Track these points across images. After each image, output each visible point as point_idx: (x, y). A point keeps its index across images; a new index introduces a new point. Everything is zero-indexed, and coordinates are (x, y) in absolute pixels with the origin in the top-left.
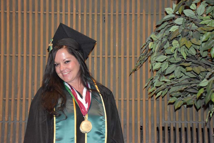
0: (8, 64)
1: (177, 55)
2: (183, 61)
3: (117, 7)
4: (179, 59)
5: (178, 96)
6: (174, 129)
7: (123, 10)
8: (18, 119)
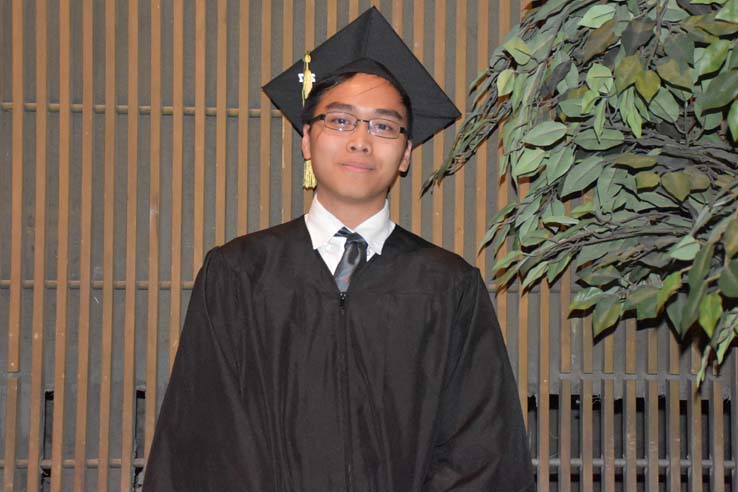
1: (604, 120)
4: (617, 137)
5: (605, 283)
6: (597, 405)
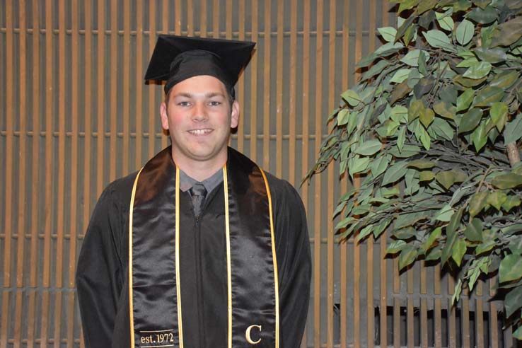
0: (22, 155)
2: (423, 154)
3: (280, 18)
5: (408, 238)
6: (417, 313)
7: (293, 25)
8: (46, 284)
